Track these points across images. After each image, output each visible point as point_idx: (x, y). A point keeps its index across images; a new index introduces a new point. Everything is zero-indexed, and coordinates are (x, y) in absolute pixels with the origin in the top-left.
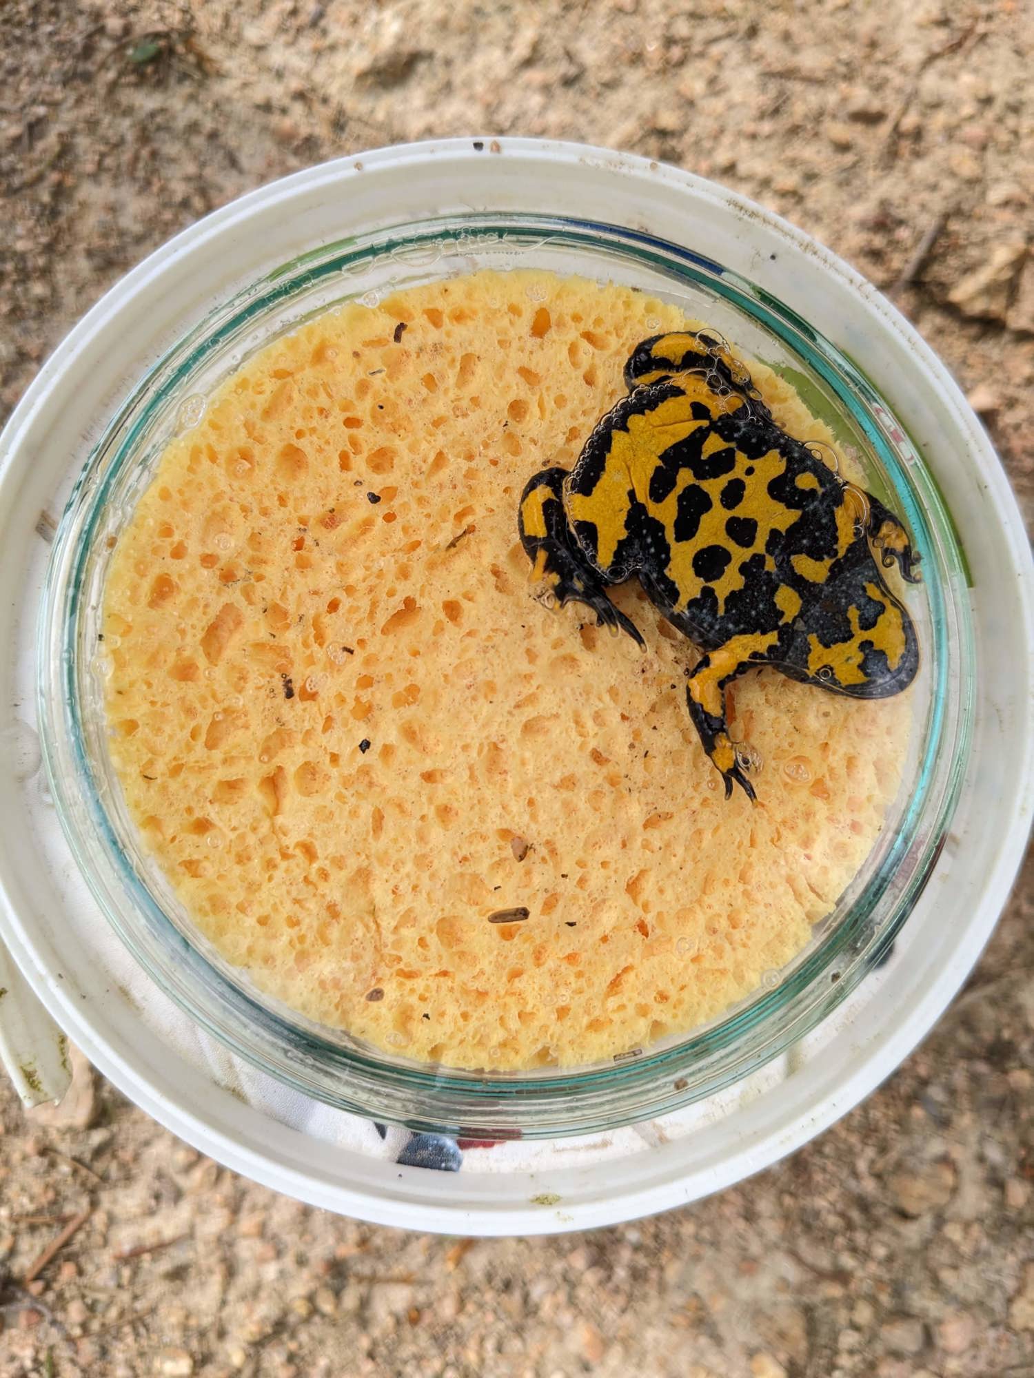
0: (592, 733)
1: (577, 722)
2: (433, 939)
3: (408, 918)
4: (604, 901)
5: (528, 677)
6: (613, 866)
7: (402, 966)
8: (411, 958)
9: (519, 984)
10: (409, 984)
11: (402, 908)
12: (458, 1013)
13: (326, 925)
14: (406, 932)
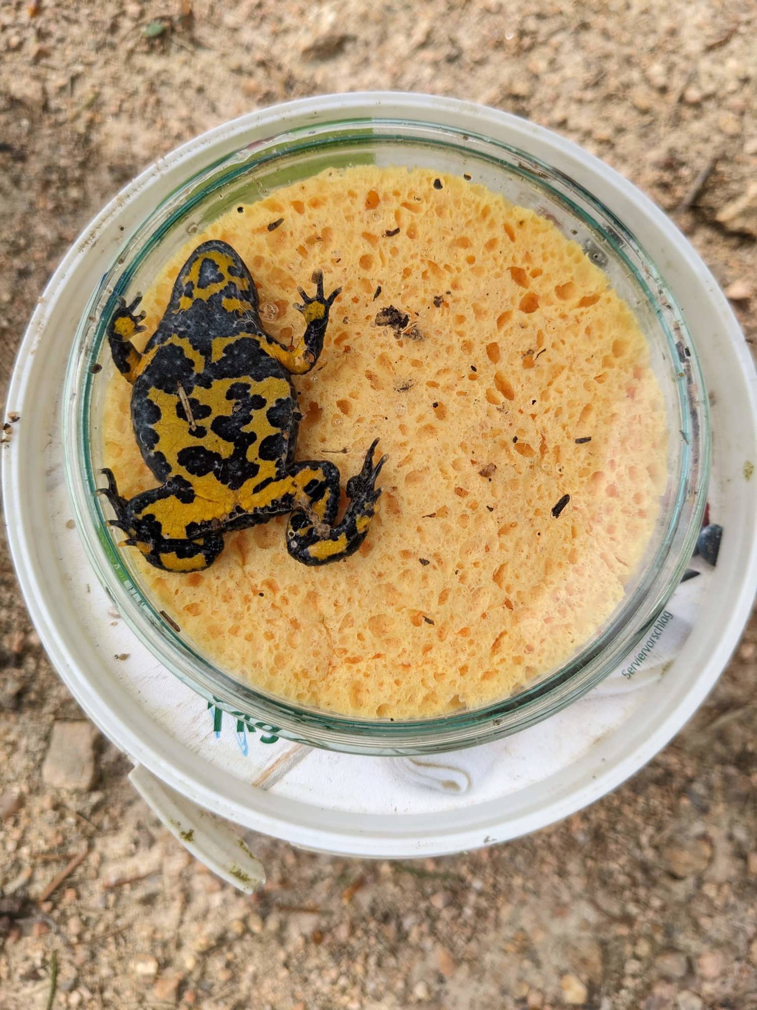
0: (453, 477)
1: (441, 470)
2: (367, 634)
3: (348, 621)
4: (479, 589)
5: (404, 445)
6: (481, 565)
7: (349, 655)
8: (354, 648)
9: (430, 655)
10: (355, 667)
11: (342, 615)
12: (392, 681)
13: (292, 635)
14: (347, 631)
